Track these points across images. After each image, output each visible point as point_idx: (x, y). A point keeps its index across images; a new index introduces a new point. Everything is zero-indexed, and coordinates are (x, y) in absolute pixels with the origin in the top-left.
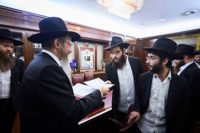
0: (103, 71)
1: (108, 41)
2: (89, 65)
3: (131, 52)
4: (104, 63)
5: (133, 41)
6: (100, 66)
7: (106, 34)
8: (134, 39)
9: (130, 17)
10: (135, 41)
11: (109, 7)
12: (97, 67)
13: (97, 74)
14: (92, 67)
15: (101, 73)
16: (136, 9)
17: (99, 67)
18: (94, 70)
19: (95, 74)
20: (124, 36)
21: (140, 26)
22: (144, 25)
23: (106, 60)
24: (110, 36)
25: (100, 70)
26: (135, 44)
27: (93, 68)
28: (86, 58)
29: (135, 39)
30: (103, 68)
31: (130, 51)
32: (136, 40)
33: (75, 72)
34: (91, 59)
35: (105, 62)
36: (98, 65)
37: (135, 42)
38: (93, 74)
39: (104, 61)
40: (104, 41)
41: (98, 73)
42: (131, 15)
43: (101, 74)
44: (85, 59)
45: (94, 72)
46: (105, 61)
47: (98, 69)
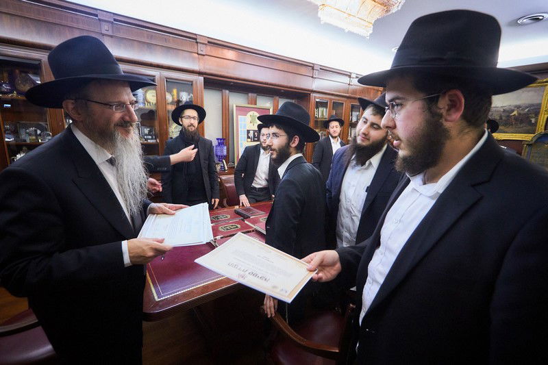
1: (309, 90)
5: (374, 91)
7: (303, 70)
20: (350, 77)
24: (314, 76)
28: (251, 134)
33: (225, 170)
40: (296, 88)
44: (248, 137)
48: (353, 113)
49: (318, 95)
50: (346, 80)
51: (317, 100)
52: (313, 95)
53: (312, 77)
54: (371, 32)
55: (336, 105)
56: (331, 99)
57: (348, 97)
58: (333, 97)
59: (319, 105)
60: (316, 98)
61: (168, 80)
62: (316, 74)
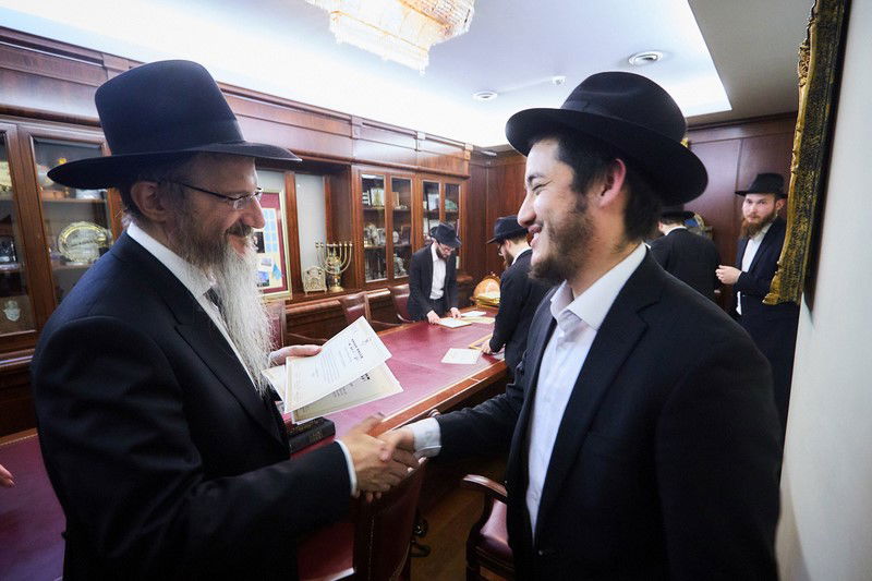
0: (330, 295)
1: (346, 160)
2: (264, 273)
3: (450, 206)
4: (336, 262)
5: (457, 158)
6: (315, 274)
7: (334, 126)
8: (460, 150)
9: (426, 61)
10: (463, 160)
11: (335, 15)
12: (304, 281)
13: (302, 313)
14: (276, 282)
15: (324, 304)
16: (448, 32)
17: (313, 279)
18: (288, 294)
19: (291, 311)
20: (416, 138)
21: (480, 98)
22: (495, 95)
23: (343, 247)
24: (354, 136)
25: (319, 295)
26: (465, 170)
27: (279, 284)
29: (464, 149)
30: (329, 282)
31: (447, 202)
32: (468, 154)
34: (271, 240)
35: (338, 255)
36: (304, 269)
37: (466, 164)
38: (285, 312)
39: (331, 249)
40: (322, 156)
41: (307, 307)
42: (429, 53)
43: (322, 309)
45: (287, 302)
46: (337, 249)
47: (306, 291)
48: (429, 196)
49: (364, 168)
50: (411, 142)
51: (365, 176)
52: (355, 168)
53: (351, 137)
54: (427, 63)
55: (398, 184)
56: (387, 175)
57: (418, 171)
58: (391, 171)
59: (369, 184)
60: (360, 173)
61: (38, 140)
62: (357, 132)
